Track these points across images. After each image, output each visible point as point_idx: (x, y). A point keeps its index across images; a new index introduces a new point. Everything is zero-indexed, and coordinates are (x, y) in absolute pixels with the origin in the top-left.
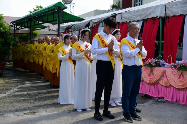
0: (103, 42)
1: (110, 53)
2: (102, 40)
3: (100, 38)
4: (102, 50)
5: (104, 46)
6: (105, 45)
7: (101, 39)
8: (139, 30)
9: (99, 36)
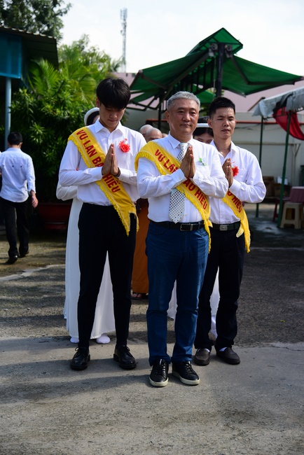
0: (90, 150)
1: (112, 184)
2: (87, 145)
3: (84, 141)
4: (85, 174)
5: (93, 161)
6: (96, 159)
7: (85, 143)
8: (192, 114)
9: (80, 135)
